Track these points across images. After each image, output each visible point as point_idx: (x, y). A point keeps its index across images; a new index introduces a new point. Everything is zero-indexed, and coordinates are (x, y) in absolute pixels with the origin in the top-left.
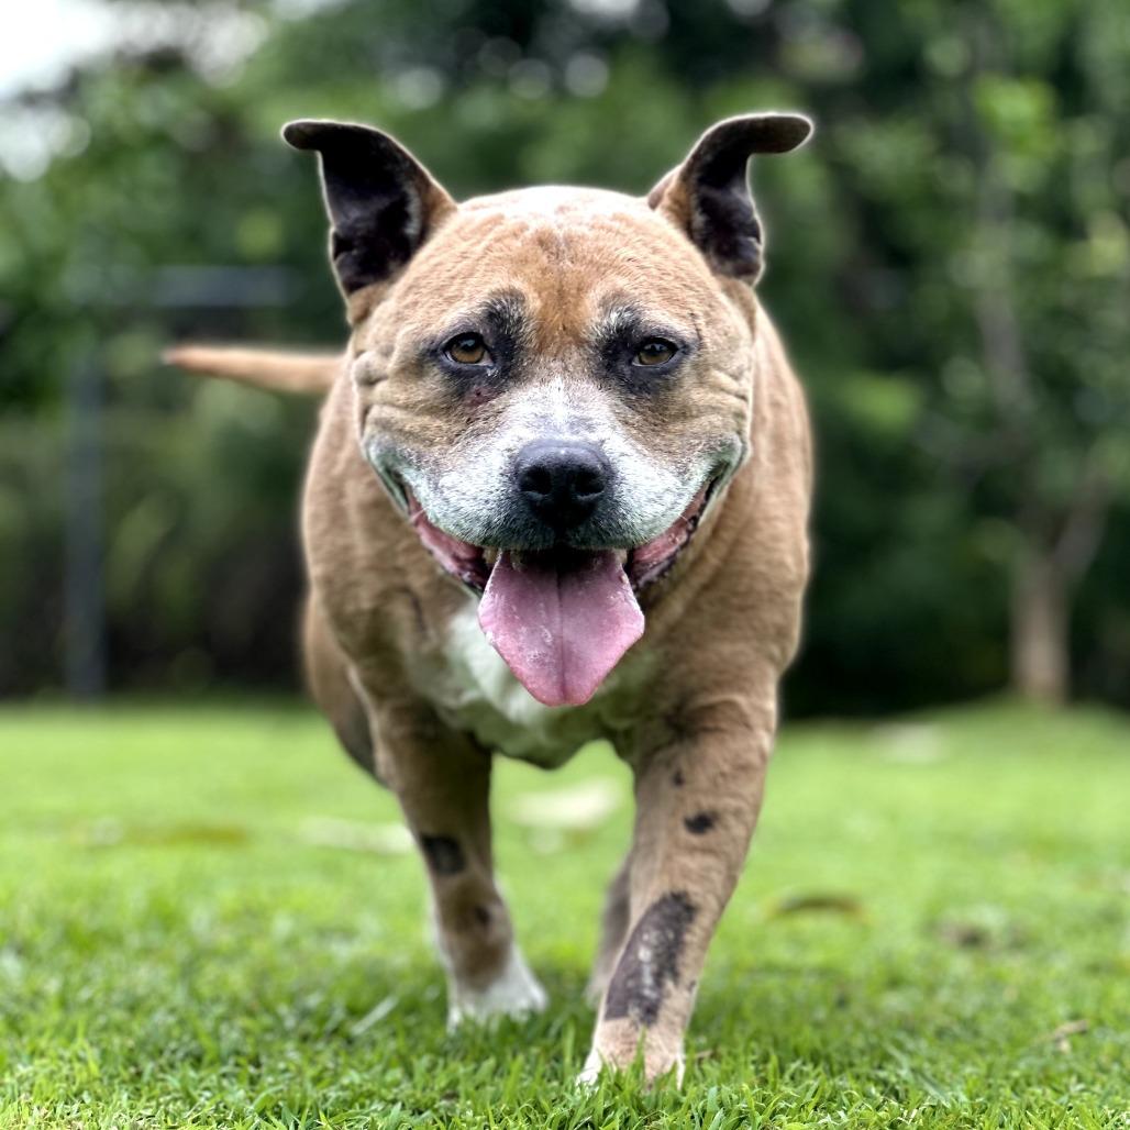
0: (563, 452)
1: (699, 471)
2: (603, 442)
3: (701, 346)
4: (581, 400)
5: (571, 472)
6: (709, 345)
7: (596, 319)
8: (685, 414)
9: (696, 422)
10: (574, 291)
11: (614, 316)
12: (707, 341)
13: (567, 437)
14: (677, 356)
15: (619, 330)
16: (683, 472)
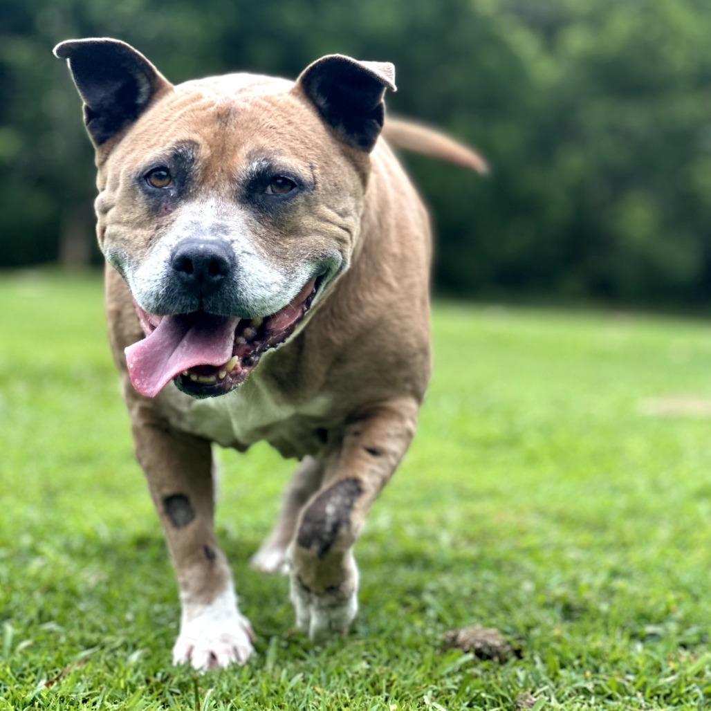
0: (202, 246)
1: (304, 273)
2: (232, 241)
3: (314, 188)
4: (226, 214)
5: (207, 260)
6: (320, 189)
7: (244, 166)
8: (295, 231)
9: (304, 239)
10: (232, 148)
11: (255, 164)
12: (319, 185)
13: (209, 237)
14: (295, 190)
15: (258, 173)
16: (290, 273)
